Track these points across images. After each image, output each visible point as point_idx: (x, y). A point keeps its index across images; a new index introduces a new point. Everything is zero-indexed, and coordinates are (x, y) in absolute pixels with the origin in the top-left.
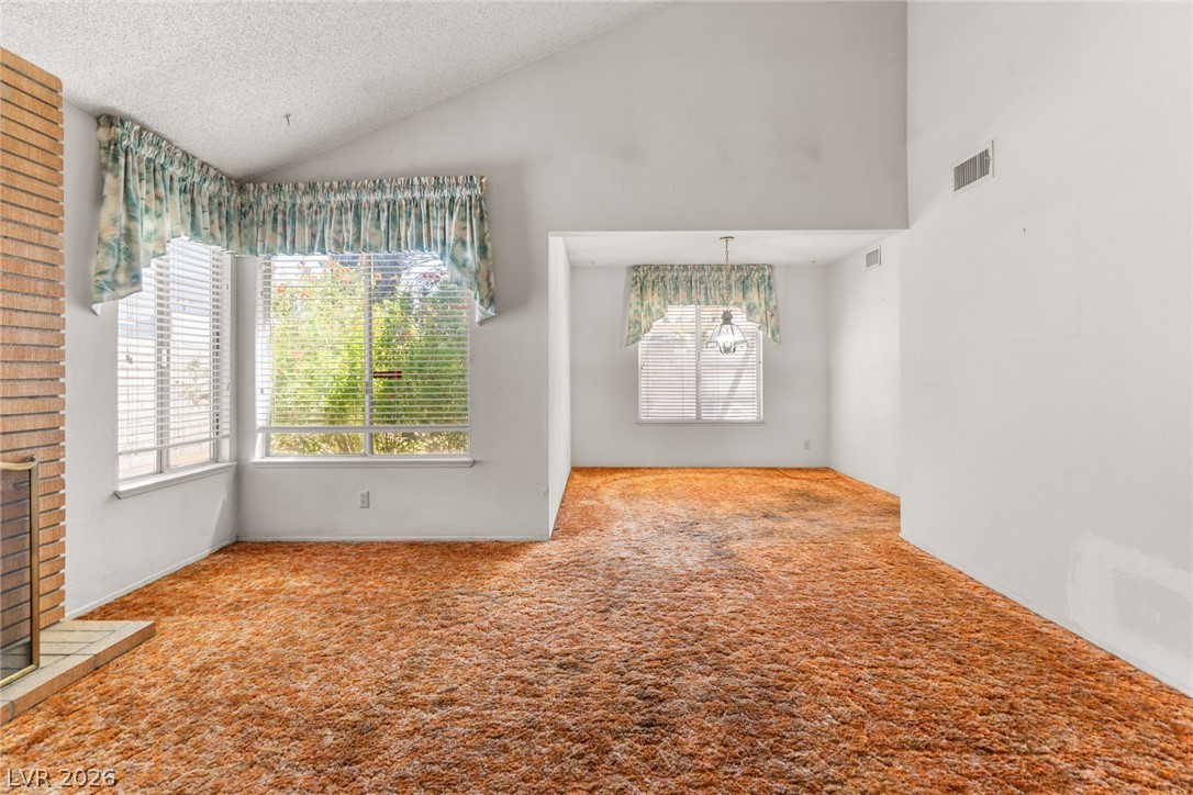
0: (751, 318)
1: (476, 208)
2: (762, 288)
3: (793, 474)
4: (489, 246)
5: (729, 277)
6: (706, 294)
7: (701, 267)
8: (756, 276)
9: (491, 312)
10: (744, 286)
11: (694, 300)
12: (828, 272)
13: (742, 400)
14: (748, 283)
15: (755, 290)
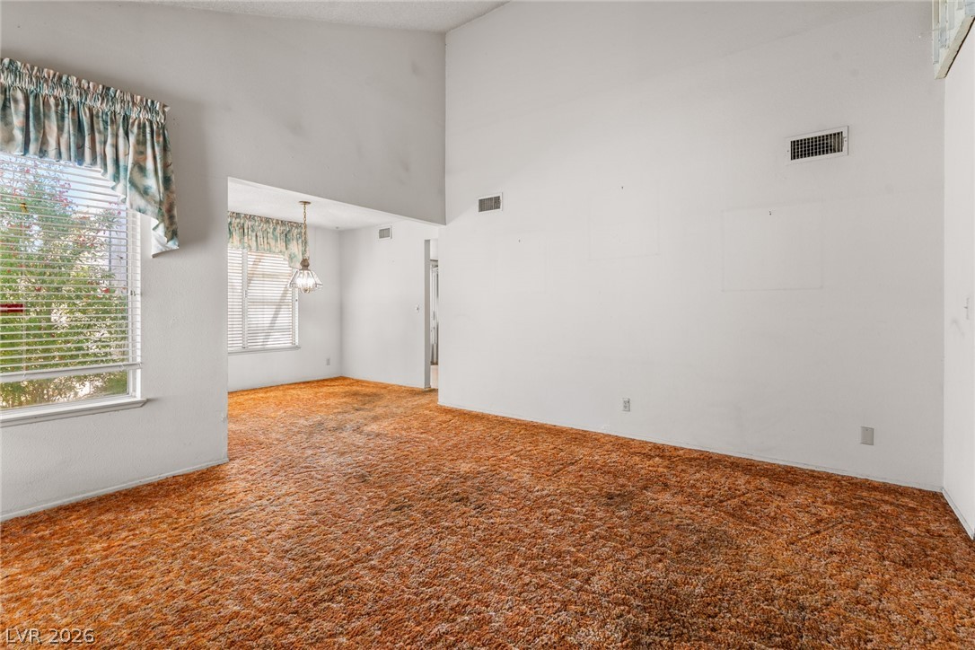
0: (292, 265)
1: (158, 135)
2: (300, 241)
3: (326, 383)
4: (173, 178)
5: (275, 229)
6: (257, 241)
7: (251, 217)
8: (295, 231)
9: (173, 245)
10: (287, 238)
11: (246, 245)
12: (343, 236)
13: (281, 330)
14: (289, 236)
15: (295, 242)
